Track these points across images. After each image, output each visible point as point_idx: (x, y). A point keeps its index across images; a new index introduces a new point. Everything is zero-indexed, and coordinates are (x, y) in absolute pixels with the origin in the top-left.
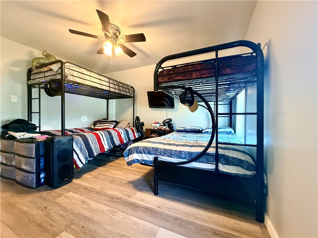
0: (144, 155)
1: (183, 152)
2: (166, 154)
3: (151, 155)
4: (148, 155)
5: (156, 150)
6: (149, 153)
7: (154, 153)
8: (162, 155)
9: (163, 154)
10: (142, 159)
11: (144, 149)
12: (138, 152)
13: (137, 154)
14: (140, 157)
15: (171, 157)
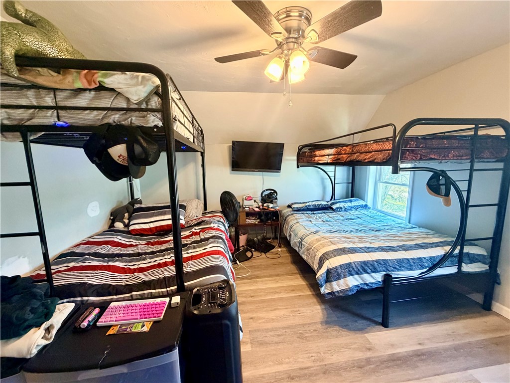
0: (365, 276)
1: (423, 259)
2: (403, 267)
3: (378, 273)
4: (373, 274)
5: (385, 263)
6: (375, 270)
7: (384, 269)
8: (398, 270)
9: (398, 267)
10: (362, 282)
11: (363, 265)
12: (353, 272)
13: (351, 277)
14: (357, 280)
15: (411, 270)
